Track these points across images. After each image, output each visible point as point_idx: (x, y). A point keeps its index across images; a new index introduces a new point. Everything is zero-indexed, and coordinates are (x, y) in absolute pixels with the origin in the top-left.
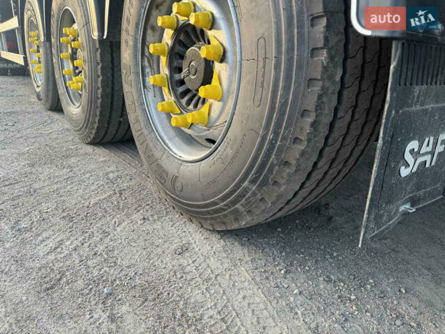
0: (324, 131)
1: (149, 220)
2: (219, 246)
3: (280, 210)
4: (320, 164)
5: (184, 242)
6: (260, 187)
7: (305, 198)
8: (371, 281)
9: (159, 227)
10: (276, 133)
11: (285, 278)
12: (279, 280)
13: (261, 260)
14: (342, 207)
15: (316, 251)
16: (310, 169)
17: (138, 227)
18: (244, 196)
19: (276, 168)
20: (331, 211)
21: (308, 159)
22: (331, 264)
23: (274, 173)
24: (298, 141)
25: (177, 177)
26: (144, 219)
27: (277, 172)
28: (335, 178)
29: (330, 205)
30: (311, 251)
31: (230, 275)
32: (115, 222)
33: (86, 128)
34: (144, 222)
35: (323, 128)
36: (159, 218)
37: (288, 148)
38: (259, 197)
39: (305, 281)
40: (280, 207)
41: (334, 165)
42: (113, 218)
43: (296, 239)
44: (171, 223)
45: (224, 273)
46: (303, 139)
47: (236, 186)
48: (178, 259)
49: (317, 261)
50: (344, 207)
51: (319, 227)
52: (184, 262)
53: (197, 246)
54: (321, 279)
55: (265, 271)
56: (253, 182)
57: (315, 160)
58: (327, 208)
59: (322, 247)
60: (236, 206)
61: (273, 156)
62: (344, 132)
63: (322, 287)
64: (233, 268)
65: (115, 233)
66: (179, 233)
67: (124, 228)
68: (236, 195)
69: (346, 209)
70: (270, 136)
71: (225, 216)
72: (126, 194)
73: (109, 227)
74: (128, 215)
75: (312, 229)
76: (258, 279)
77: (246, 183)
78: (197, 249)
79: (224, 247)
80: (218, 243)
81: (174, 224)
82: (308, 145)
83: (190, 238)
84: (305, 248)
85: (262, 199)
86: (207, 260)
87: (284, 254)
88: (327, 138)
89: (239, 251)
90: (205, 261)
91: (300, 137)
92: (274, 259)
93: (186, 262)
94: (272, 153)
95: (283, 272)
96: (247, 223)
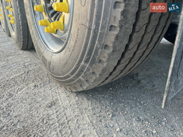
0: (132, 19)
1: (38, 86)
2: (74, 100)
3: (107, 79)
4: (130, 46)
5: (54, 99)
6: (91, 64)
7: (122, 71)
8: (165, 119)
9: (42, 91)
10: (97, 24)
11: (112, 120)
12: (107, 122)
13: (98, 108)
14: (146, 75)
15: (131, 101)
16: (123, 50)
17: (30, 91)
18: (83, 71)
19: (100, 50)
20: (140, 77)
21: (121, 42)
22: (140, 108)
23: (99, 54)
24: (113, 28)
25: (51, 62)
26: (35, 86)
27: (100, 53)
28: (141, 57)
29: (139, 74)
30: (128, 101)
31: (78, 120)
32: (19, 89)
33: (18, 42)
34: (35, 88)
35: (131, 17)
36: (44, 85)
37: (106, 35)
38: (91, 71)
39: (124, 122)
40: (106, 77)
41: (140, 47)
42: (19, 86)
43: (120, 94)
44: (50, 88)
45: (74, 118)
46: (116, 25)
47: (77, 65)
48: (47, 111)
49: (132, 107)
50: (147, 74)
51: (133, 86)
52: (50, 112)
53: (61, 101)
54: (134, 119)
55: (100, 116)
56: (86, 61)
57: (126, 43)
58: (137, 76)
59: (135, 98)
60: (79, 78)
61: (97, 42)
62: (147, 22)
63: (134, 125)
64: (80, 115)
65: (17, 95)
66: (53, 94)
67: (23, 92)
68: (78, 71)
69: (148, 76)
70: (93, 27)
71: (75, 84)
72: (30, 73)
73: (14, 92)
74: (27, 85)
75: (129, 88)
76: (94, 122)
77: (83, 63)
78: (61, 103)
79: (77, 101)
80: (74, 99)
81: (51, 89)
82: (120, 31)
83: (59, 97)
84: (125, 99)
85: (93, 73)
86: (65, 110)
87: (112, 104)
88: (134, 25)
89: (86, 103)
90: (64, 111)
91: (114, 25)
92: (106, 107)
93: (52, 112)
94: (96, 40)
95: (110, 116)
96: (87, 88)
